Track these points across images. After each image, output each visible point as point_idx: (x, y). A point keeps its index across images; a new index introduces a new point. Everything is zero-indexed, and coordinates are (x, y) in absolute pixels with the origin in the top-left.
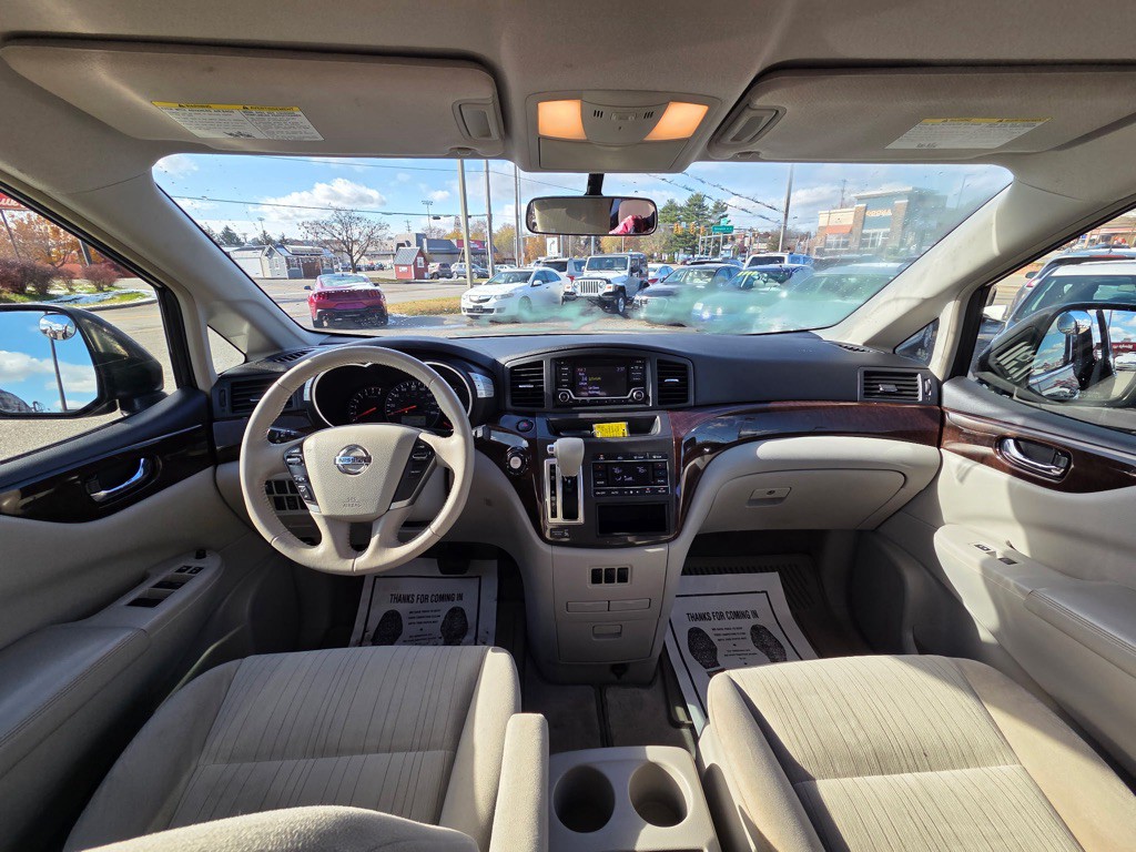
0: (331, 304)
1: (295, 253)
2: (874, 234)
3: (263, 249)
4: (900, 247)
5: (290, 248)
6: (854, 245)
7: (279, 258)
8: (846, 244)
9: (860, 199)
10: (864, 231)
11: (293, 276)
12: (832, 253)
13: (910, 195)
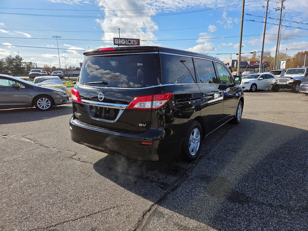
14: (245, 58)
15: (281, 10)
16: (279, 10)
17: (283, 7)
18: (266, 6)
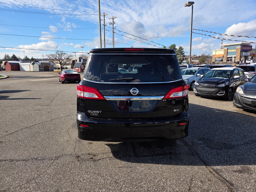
0: (68, 77)
1: (42, 63)
2: (231, 57)
3: (31, 62)
4: (240, 61)
5: (40, 62)
6: (225, 61)
7: (37, 65)
8: (222, 60)
9: (225, 46)
10: (228, 56)
11: (40, 71)
12: (217, 63)
13: (241, 45)
14: (85, 56)
15: (113, 24)
16: (112, 24)
17: (114, 23)
18: (104, 20)
